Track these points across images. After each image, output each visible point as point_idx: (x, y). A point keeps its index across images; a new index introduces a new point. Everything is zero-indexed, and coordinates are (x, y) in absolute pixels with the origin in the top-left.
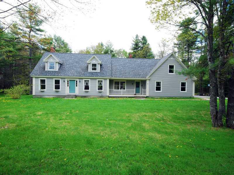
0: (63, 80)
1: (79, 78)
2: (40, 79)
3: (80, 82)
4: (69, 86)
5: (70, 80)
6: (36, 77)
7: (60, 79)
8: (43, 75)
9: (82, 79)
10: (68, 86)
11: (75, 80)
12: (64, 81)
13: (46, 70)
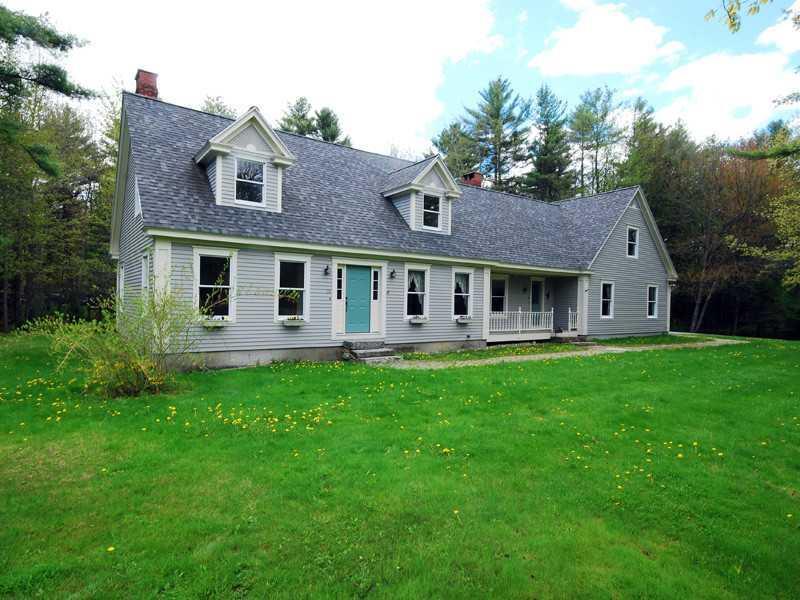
0: (322, 264)
1: (391, 260)
2: (198, 253)
3: (392, 276)
4: (343, 295)
5: (348, 266)
6: (176, 243)
7: (306, 260)
8: (224, 231)
9: (403, 261)
10: (339, 297)
11: (369, 268)
12: (326, 272)
13: (219, 202)
